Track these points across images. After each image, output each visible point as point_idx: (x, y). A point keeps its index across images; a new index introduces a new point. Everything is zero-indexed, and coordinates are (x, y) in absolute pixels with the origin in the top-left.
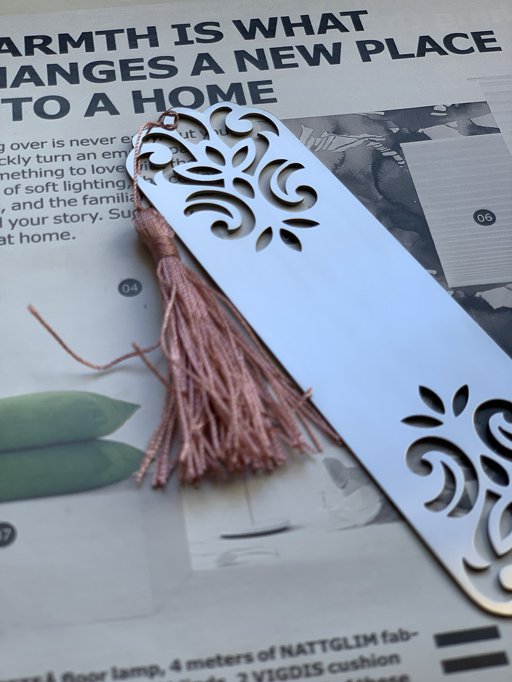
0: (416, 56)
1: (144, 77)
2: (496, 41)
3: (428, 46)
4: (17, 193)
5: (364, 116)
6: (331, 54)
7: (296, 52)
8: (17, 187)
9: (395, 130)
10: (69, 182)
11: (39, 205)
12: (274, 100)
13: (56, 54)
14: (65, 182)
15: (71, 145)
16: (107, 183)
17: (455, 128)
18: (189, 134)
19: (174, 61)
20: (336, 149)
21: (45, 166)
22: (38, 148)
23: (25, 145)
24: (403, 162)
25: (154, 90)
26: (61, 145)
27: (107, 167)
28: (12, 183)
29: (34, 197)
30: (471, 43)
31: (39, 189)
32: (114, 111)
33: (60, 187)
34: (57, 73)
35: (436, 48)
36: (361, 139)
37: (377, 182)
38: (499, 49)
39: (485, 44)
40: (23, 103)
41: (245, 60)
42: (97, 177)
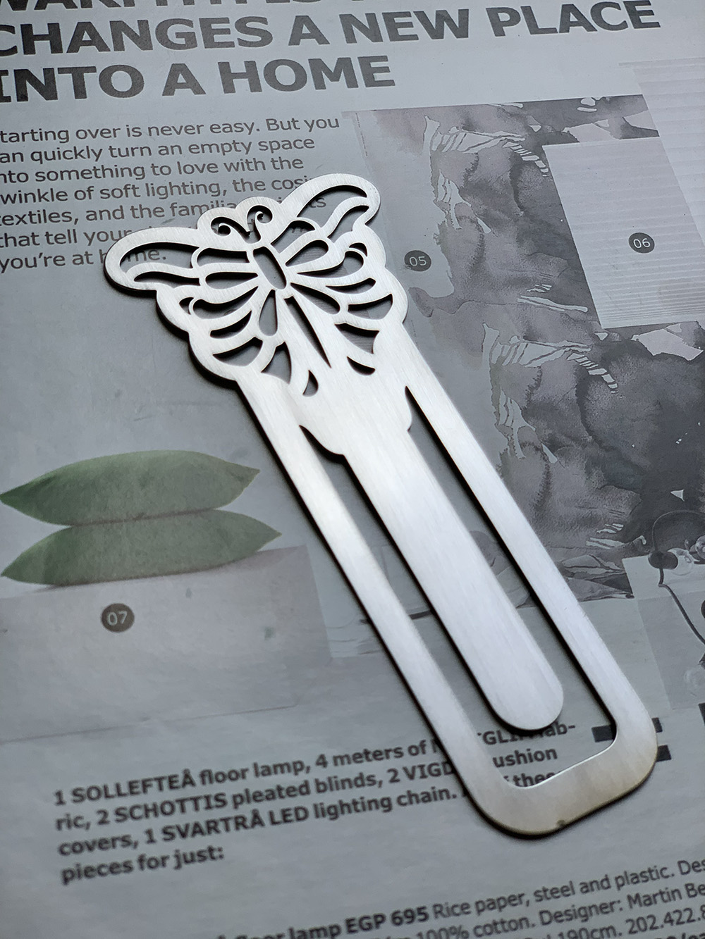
0: (558, 31)
1: (231, 45)
2: (653, 15)
3: (573, 18)
4: (90, 198)
5: (499, 108)
6: (458, 25)
7: (414, 19)
8: (89, 190)
9: (536, 128)
10: (152, 184)
11: (118, 214)
12: (391, 83)
13: (118, 6)
14: (147, 184)
15: (150, 135)
16: (197, 186)
17: (605, 128)
18: (292, 124)
19: (266, 24)
20: (468, 150)
21: (122, 162)
22: (111, 136)
23: (94, 134)
24: (547, 170)
25: (246, 62)
26: (138, 134)
27: (195, 165)
28: (83, 184)
29: (111, 204)
30: (622, 15)
31: (117, 193)
32: (198, 90)
33: (142, 191)
34: (123, 33)
35: (582, 21)
36: (497, 137)
37: (516, 193)
38: (657, 25)
39: (640, 17)
40: (85, 74)
41: (354, 28)
42: (186, 179)
